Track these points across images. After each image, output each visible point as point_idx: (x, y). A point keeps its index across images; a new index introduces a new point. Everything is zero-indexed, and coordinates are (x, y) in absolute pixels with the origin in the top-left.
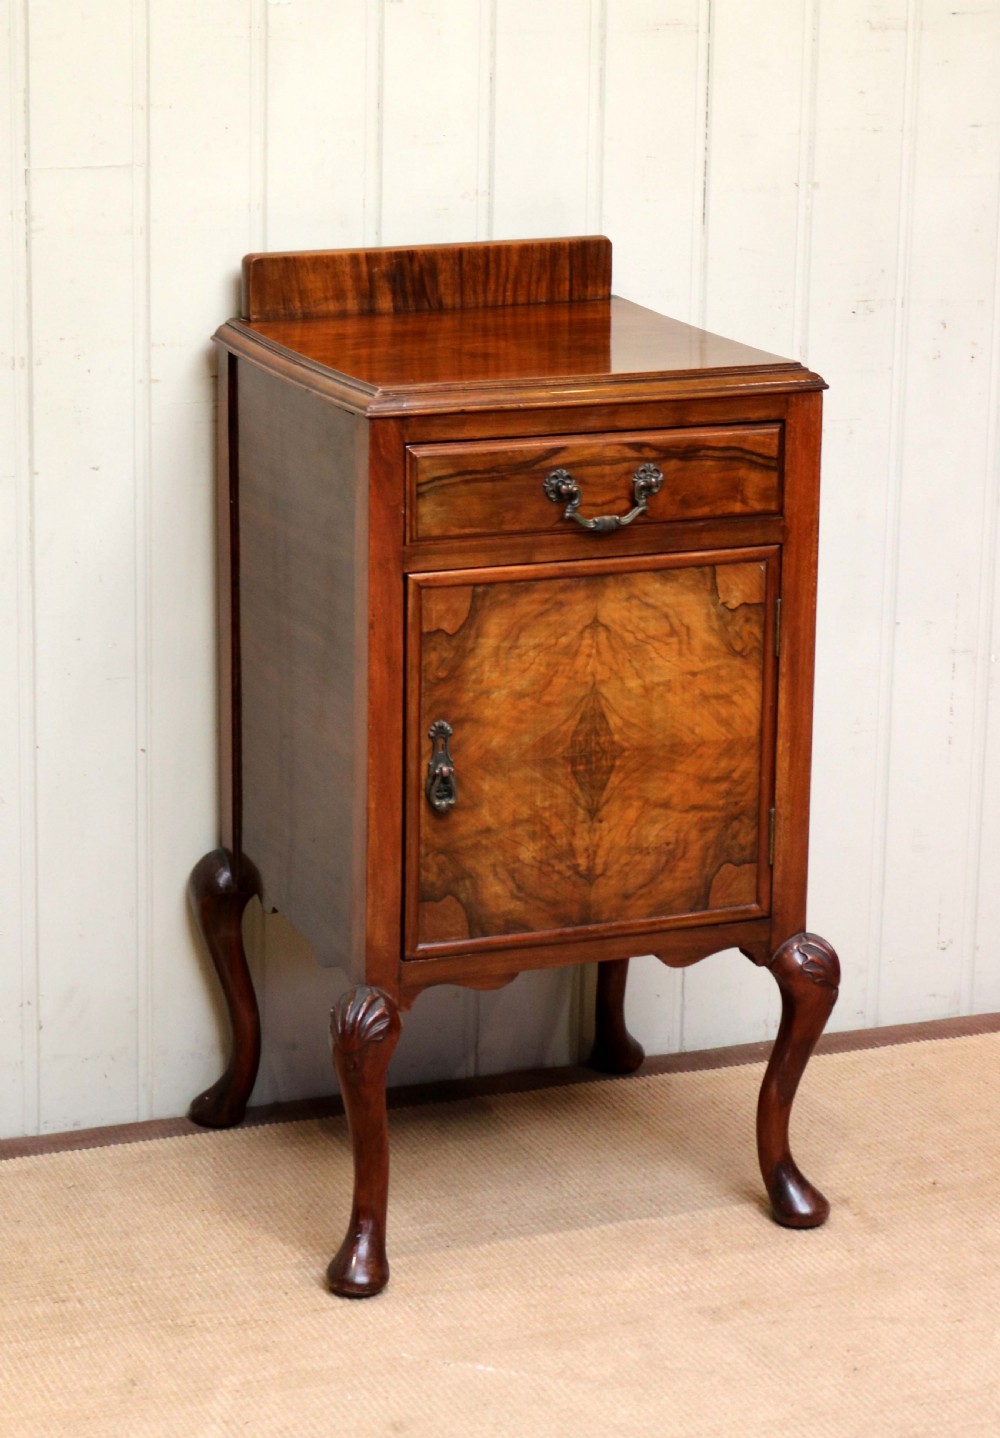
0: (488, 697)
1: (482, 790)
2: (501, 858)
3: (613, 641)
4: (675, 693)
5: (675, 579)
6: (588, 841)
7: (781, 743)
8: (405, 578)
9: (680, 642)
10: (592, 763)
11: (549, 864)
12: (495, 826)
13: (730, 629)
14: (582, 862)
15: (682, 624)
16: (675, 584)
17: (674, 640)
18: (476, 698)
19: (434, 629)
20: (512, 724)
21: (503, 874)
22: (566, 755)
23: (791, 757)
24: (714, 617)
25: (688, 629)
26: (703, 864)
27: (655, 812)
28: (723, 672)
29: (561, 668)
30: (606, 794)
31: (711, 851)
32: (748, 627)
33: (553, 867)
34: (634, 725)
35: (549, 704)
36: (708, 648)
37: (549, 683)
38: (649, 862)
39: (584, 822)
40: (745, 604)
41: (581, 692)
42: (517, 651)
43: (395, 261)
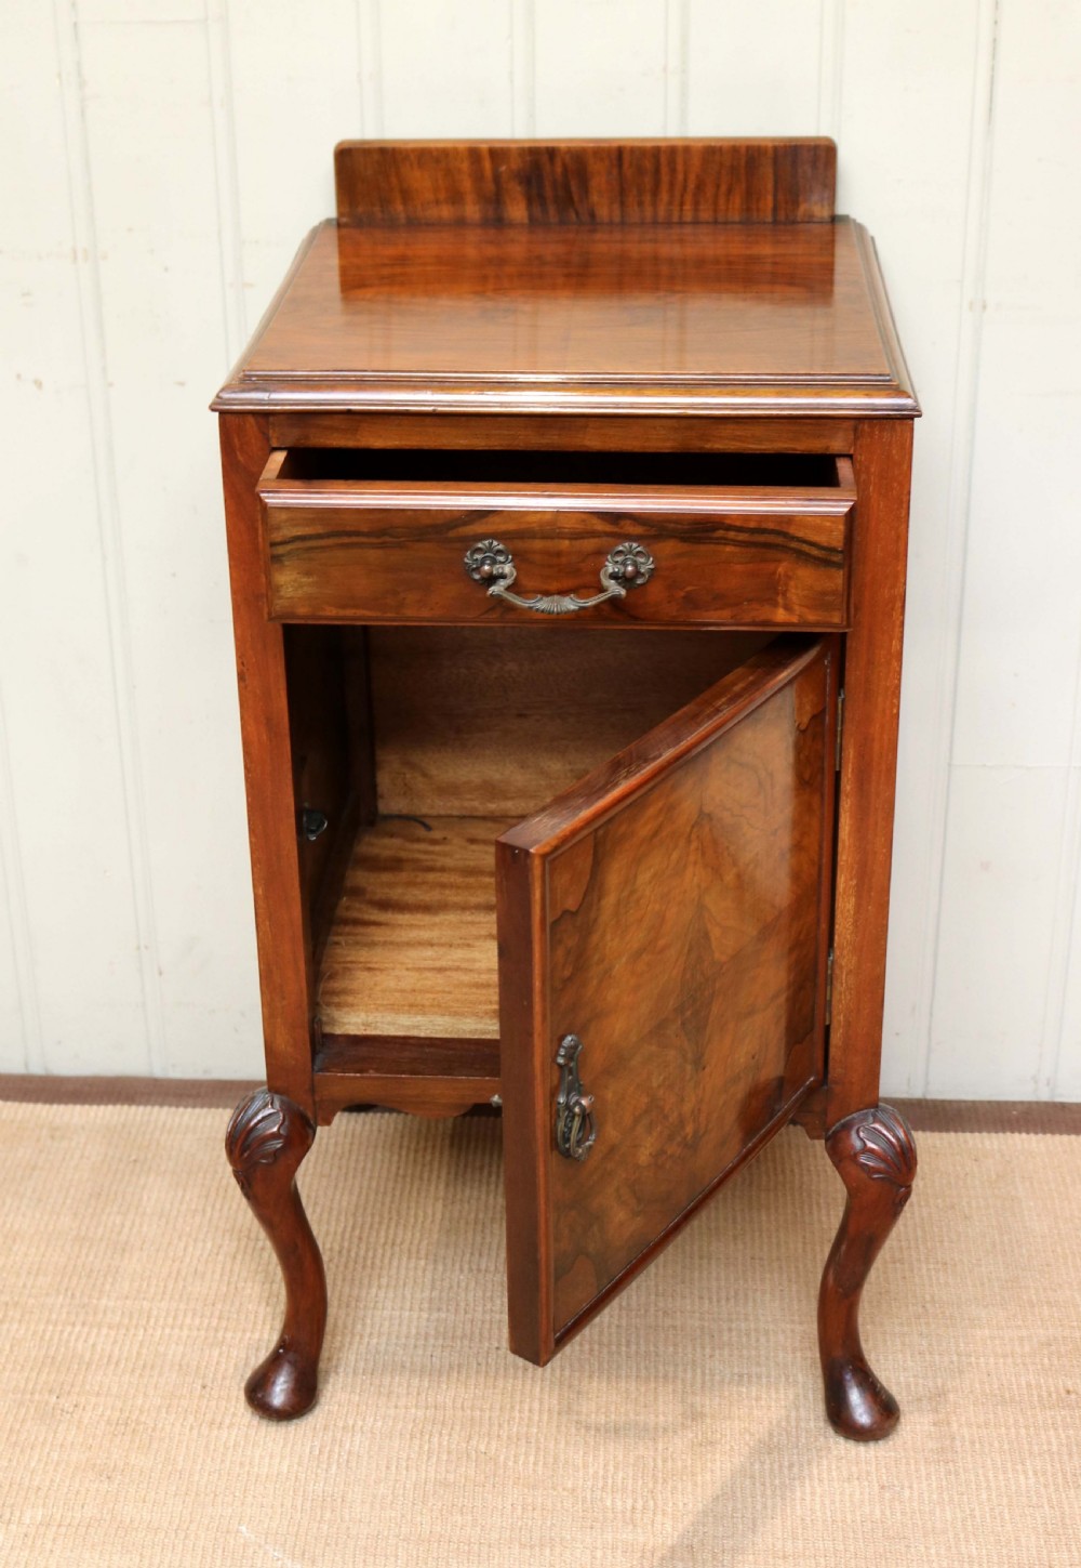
43: (528, 158)
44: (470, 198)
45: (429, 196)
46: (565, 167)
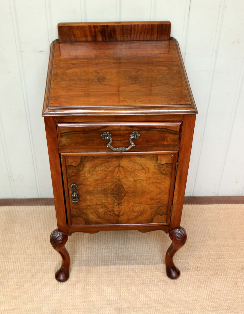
0: (87, 180)
1: (87, 198)
2: (93, 211)
3: (125, 170)
4: (144, 181)
5: (145, 157)
6: (118, 209)
7: (175, 193)
8: (60, 154)
9: (146, 171)
10: (119, 194)
11: (107, 213)
12: (91, 205)
13: (161, 169)
14: (117, 213)
15: (146, 167)
16: (144, 158)
17: (144, 171)
18: (84, 180)
19: (70, 165)
20: (95, 186)
21: (95, 214)
22: (111, 192)
23: (178, 196)
24: (156, 166)
25: (148, 168)
26: (151, 215)
27: (137, 205)
28: (159, 178)
29: (109, 175)
30: (123, 201)
31: (154, 213)
32: (167, 168)
33: (108, 213)
34: (131, 187)
35: (105, 182)
36: (154, 172)
37: (106, 178)
38: (136, 214)
39: (117, 205)
40: (167, 163)
41: (115, 180)
42: (95, 171)
43: (102, 28)
44: (89, 36)
45: (80, 36)
46: (110, 29)
